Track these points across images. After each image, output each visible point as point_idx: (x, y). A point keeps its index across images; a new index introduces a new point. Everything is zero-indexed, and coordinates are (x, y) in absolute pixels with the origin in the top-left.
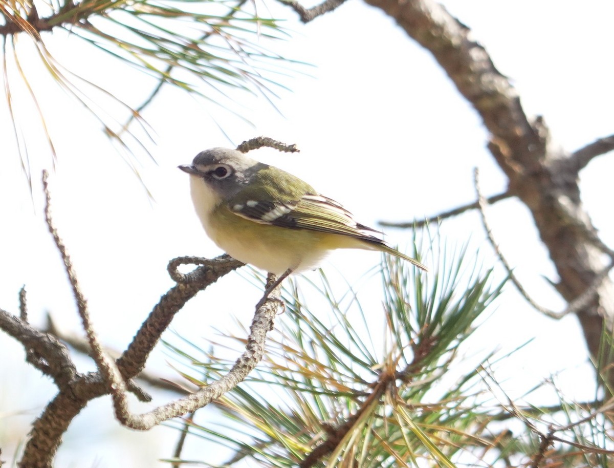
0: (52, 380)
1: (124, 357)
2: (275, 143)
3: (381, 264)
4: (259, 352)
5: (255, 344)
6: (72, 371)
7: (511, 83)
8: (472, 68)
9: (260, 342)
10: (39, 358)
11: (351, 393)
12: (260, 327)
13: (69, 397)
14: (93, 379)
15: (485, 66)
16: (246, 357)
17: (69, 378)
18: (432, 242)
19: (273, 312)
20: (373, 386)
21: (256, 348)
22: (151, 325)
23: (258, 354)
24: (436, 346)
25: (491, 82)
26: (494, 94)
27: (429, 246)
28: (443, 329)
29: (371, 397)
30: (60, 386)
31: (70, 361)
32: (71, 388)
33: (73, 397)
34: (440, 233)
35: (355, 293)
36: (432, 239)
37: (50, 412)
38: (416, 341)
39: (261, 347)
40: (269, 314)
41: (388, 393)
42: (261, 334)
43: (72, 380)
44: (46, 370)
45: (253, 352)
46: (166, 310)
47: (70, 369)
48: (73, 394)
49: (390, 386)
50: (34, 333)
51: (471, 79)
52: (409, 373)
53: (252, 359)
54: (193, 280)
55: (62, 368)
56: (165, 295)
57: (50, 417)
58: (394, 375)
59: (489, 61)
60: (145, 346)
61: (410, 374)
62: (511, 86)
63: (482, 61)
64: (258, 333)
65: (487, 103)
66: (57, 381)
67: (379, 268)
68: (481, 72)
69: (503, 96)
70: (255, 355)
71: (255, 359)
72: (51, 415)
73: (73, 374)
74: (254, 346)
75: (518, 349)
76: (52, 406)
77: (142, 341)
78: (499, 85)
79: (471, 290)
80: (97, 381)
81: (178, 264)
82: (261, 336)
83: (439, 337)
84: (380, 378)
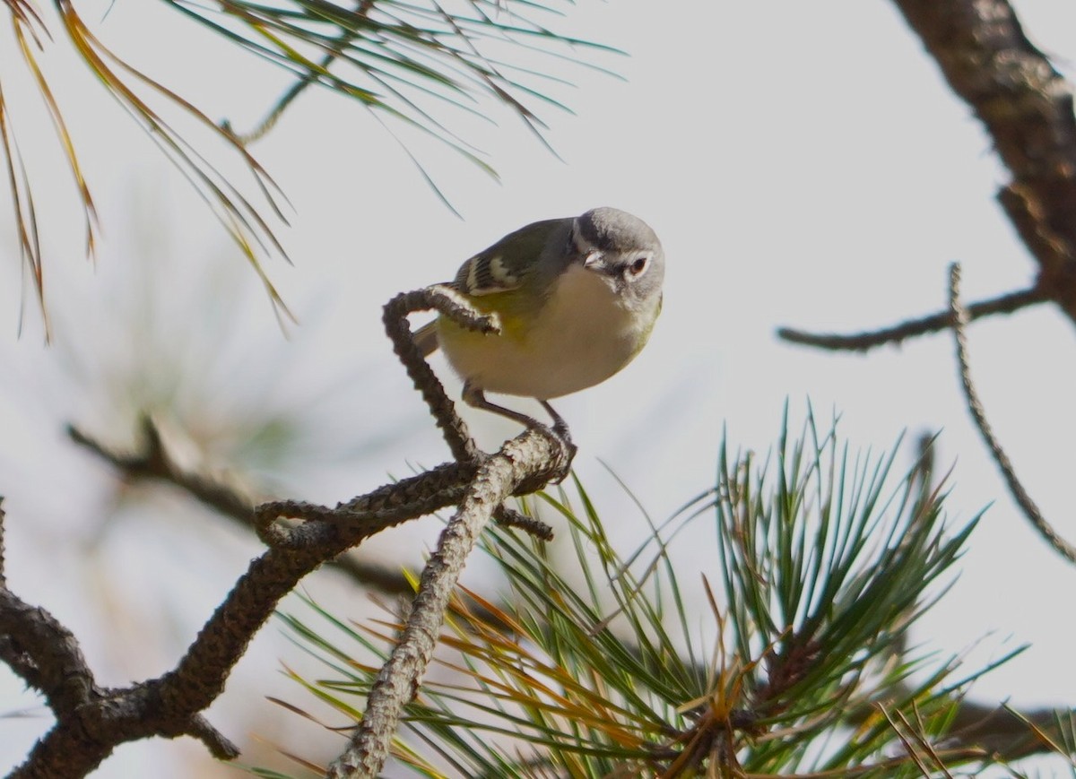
0: (44, 699)
1: (181, 672)
2: (454, 308)
3: (717, 489)
4: (377, 755)
5: (370, 738)
6: (84, 683)
7: (1058, 68)
8: (978, 37)
9: (382, 733)
10: (20, 653)
11: (645, 750)
12: (389, 696)
13: (76, 737)
14: (118, 710)
15: (1002, 31)
16: (347, 763)
17: (78, 700)
18: (819, 452)
19: (420, 662)
20: (686, 738)
21: (370, 746)
22: (232, 617)
23: (374, 757)
24: (821, 660)
25: (1015, 67)
26: (1019, 92)
27: (813, 459)
28: (832, 629)
29: (680, 760)
30: (58, 712)
31: (82, 662)
32: (80, 718)
33: (83, 737)
34: (836, 433)
35: (664, 543)
36: (819, 447)
37: (40, 761)
38: (777, 648)
39: (381, 743)
40: (413, 665)
41: (715, 755)
42: (387, 712)
43: (83, 702)
44: (33, 679)
45: (364, 753)
46: (259, 591)
47: (81, 678)
48: (84, 729)
49: (719, 742)
50: (12, 602)
51: (974, 59)
52: (761, 715)
53: (360, 770)
54: (308, 542)
55: (65, 676)
56: (258, 560)
57: (39, 772)
58: (729, 720)
59: (1013, 22)
60: (221, 654)
61: (763, 719)
62: (1055, 76)
63: (996, 22)
64: (382, 711)
65: (1006, 110)
66: (54, 702)
67: (713, 497)
68: (996, 46)
69: (1037, 94)
70: (368, 761)
71: (368, 769)
72: (42, 767)
73: (87, 690)
74: (367, 742)
75: (991, 667)
76: (43, 751)
77: (215, 645)
78: (1031, 73)
79: (894, 552)
80: (127, 714)
81: (275, 517)
82: (388, 717)
83: (826, 644)
84: (700, 723)
